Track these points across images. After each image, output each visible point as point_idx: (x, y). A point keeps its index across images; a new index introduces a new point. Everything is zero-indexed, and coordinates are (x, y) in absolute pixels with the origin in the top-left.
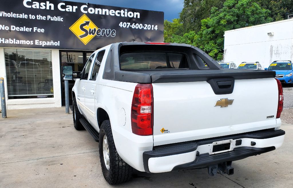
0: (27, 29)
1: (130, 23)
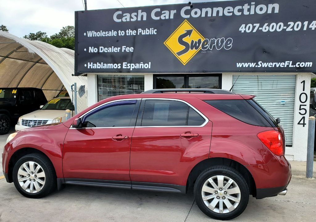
0: (116, 50)
1: (259, 24)
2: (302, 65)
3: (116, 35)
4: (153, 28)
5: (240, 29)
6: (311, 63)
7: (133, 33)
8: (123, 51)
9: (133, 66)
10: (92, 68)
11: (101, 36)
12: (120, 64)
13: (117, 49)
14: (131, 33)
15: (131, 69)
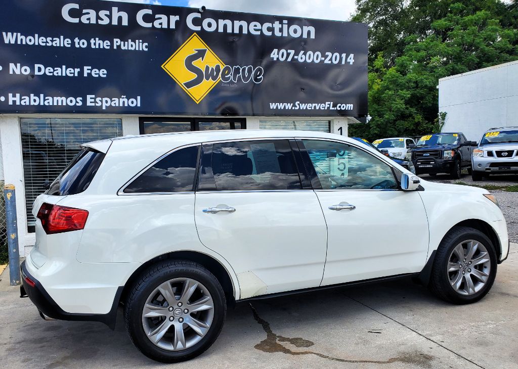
1: (294, 51)
2: (343, 107)
3: (69, 46)
4: (141, 41)
5: (272, 56)
6: (352, 105)
7: (106, 44)
8: (85, 75)
9: (107, 102)
10: (18, 103)
11: (37, 44)
12: (81, 98)
13: (72, 71)
14: (99, 44)
15: (104, 108)
